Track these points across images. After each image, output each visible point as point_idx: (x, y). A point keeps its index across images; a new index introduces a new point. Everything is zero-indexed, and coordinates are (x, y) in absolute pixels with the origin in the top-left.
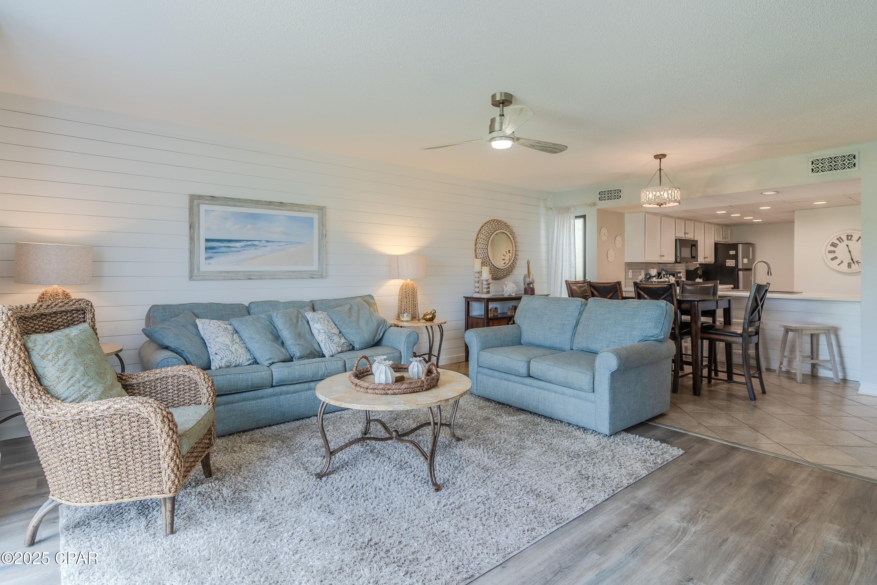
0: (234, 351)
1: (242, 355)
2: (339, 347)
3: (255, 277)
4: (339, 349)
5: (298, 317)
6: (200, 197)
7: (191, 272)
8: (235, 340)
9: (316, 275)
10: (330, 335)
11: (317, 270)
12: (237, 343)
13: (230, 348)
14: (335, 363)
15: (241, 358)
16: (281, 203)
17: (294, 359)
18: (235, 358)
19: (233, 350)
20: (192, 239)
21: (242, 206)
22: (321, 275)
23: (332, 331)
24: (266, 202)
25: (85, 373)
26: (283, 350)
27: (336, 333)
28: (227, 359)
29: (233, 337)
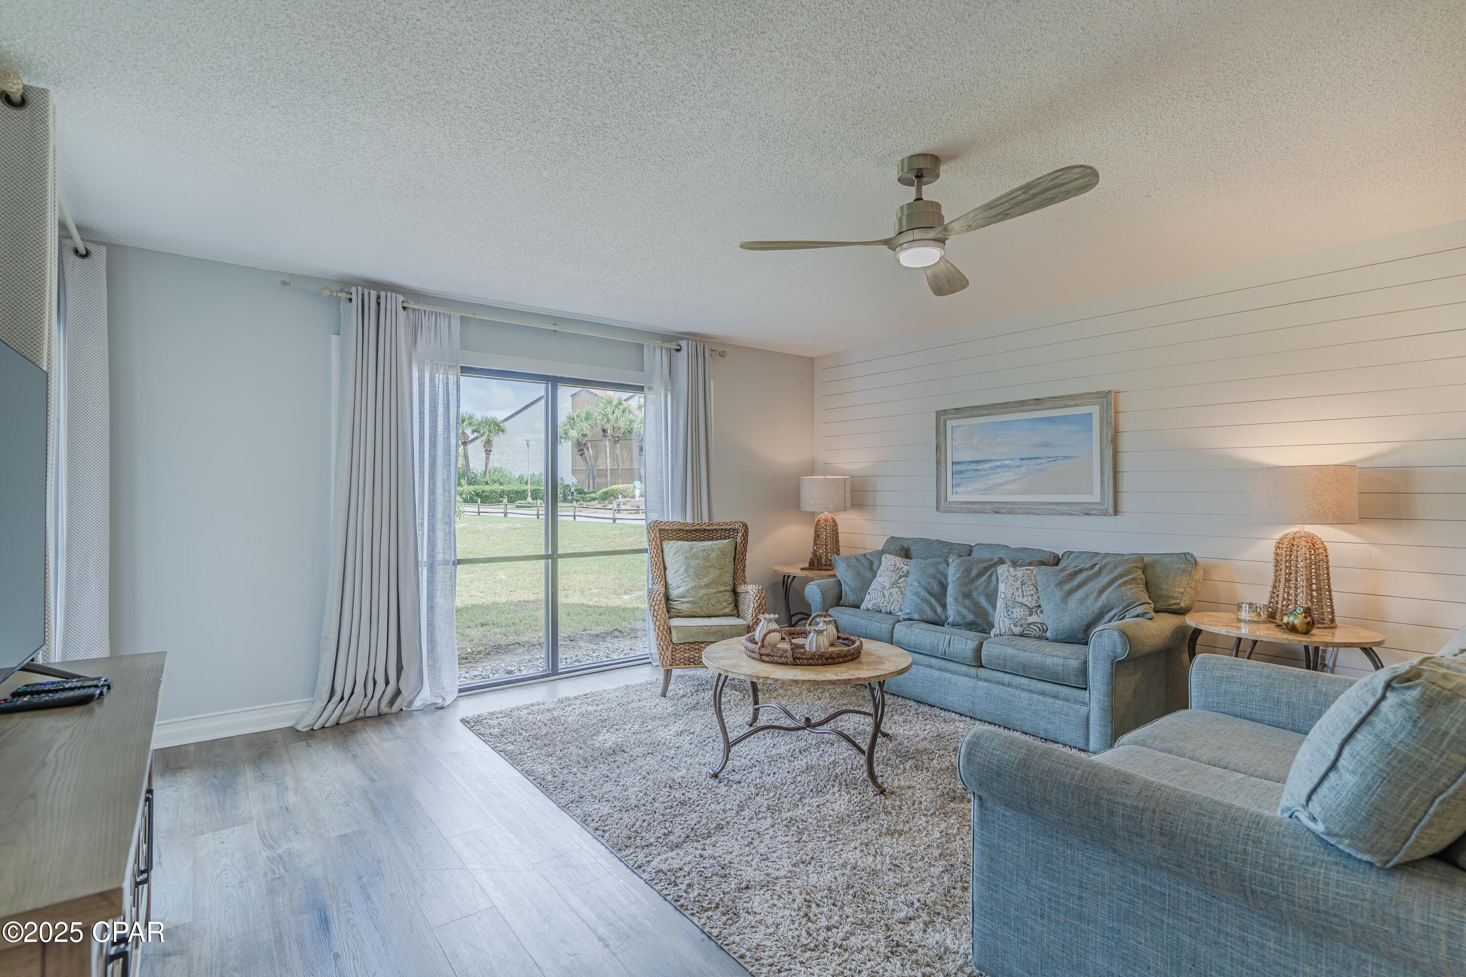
0: (887, 596)
1: (896, 603)
2: (1016, 626)
3: (1004, 511)
4: (1017, 630)
5: (986, 569)
6: (945, 412)
7: (938, 502)
8: (900, 583)
9: (1095, 510)
10: (1010, 603)
11: (1099, 500)
12: (899, 588)
13: (885, 592)
14: (965, 641)
15: (893, 606)
16: (1037, 399)
17: (946, 625)
18: (885, 604)
19: (887, 593)
20: (938, 463)
21: (988, 415)
22: (1107, 510)
23: (1020, 600)
24: (1016, 402)
25: (686, 571)
26: (939, 609)
27: (1027, 603)
28: (875, 601)
29: (899, 579)
